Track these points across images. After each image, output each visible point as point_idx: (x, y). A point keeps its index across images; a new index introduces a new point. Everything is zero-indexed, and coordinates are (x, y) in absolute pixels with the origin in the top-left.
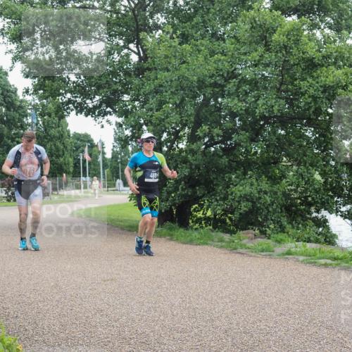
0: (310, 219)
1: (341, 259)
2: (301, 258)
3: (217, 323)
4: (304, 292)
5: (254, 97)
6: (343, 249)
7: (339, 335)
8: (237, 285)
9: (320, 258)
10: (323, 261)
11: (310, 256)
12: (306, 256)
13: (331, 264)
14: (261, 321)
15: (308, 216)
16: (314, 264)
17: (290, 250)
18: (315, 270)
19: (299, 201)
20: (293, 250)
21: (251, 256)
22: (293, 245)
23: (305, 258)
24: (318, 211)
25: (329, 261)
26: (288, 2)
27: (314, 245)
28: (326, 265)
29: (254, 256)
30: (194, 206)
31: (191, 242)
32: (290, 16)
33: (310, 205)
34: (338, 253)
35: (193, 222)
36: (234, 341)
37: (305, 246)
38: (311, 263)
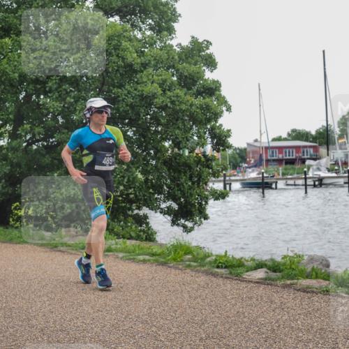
0: (131, 216)
1: (159, 255)
2: (121, 255)
3: (34, 322)
4: (122, 288)
5: (74, 98)
6: (161, 245)
7: (154, 329)
8: (55, 283)
9: (139, 255)
10: (141, 257)
11: (129, 252)
12: (126, 252)
13: (149, 260)
14: (78, 318)
15: (130, 213)
16: (133, 260)
17: (110, 247)
18: (133, 267)
19: (120, 198)
20: (113, 247)
21: (71, 254)
22: (114, 242)
23: (124, 254)
24: (139, 208)
25: (147, 257)
26: (111, 3)
27: (133, 242)
28: (144, 261)
29: (75, 254)
30: (15, 205)
31: (11, 241)
32: (112, 16)
33: (131, 202)
34: (156, 249)
35: (13, 220)
36: (50, 339)
37: (125, 243)
38: (130, 259)
